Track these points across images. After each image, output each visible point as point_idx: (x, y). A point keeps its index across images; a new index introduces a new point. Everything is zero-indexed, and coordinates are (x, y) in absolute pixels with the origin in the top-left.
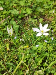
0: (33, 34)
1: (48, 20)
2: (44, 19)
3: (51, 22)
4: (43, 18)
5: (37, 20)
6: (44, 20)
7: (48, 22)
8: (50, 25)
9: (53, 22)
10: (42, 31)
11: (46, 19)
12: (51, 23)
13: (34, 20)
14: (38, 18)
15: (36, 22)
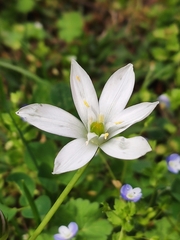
0: (26, 142)
1: (124, 23)
2: (90, 17)
3: (143, 32)
4: (87, 11)
5: (45, 27)
6: (90, 27)
7: (126, 32)
8: (142, 53)
9: (159, 33)
10: (98, 128)
11: (108, 15)
12: (146, 42)
13: (20, 29)
14: (50, 13)
15: (33, 41)
